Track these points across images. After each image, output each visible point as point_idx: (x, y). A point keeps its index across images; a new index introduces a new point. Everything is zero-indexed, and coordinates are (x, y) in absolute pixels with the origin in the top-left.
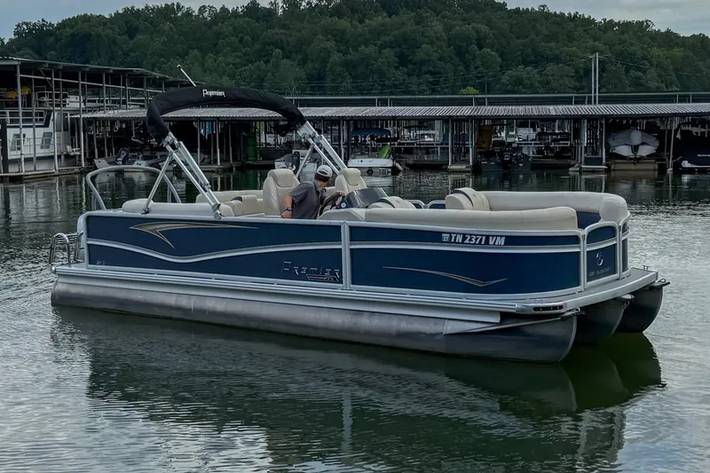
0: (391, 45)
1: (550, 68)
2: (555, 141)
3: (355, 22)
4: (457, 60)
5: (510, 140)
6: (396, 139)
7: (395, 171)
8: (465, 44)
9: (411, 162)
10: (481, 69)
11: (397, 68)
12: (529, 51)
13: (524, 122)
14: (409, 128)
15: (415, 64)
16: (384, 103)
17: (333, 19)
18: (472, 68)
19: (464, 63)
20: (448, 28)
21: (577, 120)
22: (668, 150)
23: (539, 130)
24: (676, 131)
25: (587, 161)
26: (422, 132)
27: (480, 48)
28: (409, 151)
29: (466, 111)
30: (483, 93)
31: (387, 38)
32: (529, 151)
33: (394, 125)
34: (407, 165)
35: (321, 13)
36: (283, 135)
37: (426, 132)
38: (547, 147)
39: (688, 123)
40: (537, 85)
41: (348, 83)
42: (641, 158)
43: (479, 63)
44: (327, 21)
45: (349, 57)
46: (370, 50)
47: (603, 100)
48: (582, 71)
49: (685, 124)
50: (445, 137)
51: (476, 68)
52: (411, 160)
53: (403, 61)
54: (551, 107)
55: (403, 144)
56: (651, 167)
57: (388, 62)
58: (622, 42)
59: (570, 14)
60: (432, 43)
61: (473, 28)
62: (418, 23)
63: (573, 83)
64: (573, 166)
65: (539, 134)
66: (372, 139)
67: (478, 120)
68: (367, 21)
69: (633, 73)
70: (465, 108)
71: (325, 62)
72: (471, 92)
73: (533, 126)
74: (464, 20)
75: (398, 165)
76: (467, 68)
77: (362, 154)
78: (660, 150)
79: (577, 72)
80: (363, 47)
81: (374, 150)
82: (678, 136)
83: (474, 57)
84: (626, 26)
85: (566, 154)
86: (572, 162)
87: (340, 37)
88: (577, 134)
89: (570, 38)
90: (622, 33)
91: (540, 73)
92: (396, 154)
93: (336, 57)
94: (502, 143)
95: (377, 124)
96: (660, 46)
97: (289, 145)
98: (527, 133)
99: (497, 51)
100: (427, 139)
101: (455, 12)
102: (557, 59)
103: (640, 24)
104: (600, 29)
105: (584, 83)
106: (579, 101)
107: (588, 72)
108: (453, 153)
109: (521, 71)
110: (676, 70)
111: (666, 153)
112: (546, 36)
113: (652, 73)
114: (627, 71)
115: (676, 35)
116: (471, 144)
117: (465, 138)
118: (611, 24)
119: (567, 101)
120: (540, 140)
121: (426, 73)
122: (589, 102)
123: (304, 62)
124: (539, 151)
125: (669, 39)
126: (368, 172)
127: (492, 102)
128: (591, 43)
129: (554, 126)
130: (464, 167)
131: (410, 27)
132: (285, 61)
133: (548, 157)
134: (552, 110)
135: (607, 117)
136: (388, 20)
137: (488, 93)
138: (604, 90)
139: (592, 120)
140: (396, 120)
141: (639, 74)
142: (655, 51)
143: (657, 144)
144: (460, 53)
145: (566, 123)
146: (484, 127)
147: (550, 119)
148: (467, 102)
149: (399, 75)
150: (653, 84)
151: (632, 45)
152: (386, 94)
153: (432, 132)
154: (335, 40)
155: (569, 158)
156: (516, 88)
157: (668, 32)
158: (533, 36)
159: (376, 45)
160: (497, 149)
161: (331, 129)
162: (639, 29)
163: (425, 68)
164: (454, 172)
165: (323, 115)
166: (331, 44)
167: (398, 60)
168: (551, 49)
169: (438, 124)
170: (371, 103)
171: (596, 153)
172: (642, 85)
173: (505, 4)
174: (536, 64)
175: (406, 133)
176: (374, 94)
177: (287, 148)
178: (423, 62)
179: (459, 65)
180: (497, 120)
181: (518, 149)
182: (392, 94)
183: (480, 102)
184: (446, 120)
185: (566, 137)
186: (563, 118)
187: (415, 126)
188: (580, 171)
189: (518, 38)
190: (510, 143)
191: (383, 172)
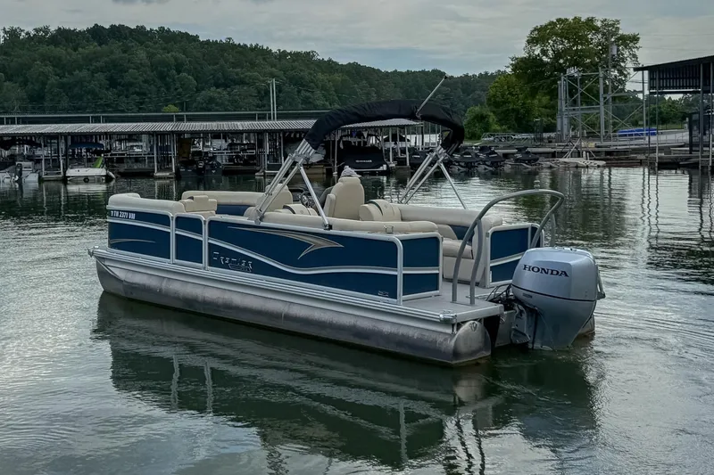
0: (101, 70)
1: (237, 90)
2: (244, 150)
3: (69, 50)
4: (159, 83)
5: (205, 150)
6: (108, 151)
7: (108, 179)
8: (166, 69)
9: (122, 170)
10: (180, 90)
11: (107, 89)
12: (220, 75)
13: (217, 135)
14: (120, 141)
15: (123, 86)
16: (97, 120)
17: (50, 47)
18: (172, 90)
19: (166, 85)
20: (150, 56)
21: (260, 133)
22: (334, 158)
23: (230, 141)
24: (339, 142)
25: (270, 167)
26: (131, 144)
27: (179, 72)
28: (120, 161)
29: (168, 127)
30: (182, 111)
31: (98, 64)
32: (222, 160)
33: (107, 138)
34: (119, 173)
35: (39, 42)
36: (7, 150)
37: (135, 144)
38: (238, 157)
39: (347, 136)
40: (226, 103)
41: (65, 103)
42: (312, 164)
43: (178, 85)
44: (44, 49)
45: (65, 80)
46: (84, 73)
47: (280, 117)
48: (263, 92)
49: (345, 136)
50: (152, 148)
51: (176, 89)
52: (123, 168)
53: (113, 83)
54: (239, 123)
55: (115, 154)
56: (320, 171)
57: (100, 85)
58: (293, 68)
59: (251, 45)
60: (138, 68)
61: (172, 56)
62: (125, 52)
63: (257, 101)
64: (258, 171)
65: (230, 145)
66: (88, 151)
67: (179, 134)
68: (80, 49)
69: (303, 93)
70: (167, 124)
71: (44, 84)
72: (172, 109)
73: (225, 138)
74: (164, 49)
75: (111, 174)
76: (168, 89)
77: (79, 164)
78: (327, 157)
79: (259, 92)
80: (77, 72)
81: (89, 160)
82: (342, 147)
83: (174, 80)
84: (297, 54)
85: (252, 161)
86: (258, 168)
87: (57, 63)
88: (261, 144)
89: (253, 65)
90: (294, 61)
91: (229, 94)
92: (108, 163)
93: (53, 80)
94: (199, 153)
95: (92, 138)
96: (323, 73)
97: (13, 157)
98: (220, 144)
99: (193, 75)
100: (137, 150)
101: (155, 43)
102: (242, 82)
103: (308, 54)
104: (276, 57)
105: (265, 102)
106: (262, 118)
107: (267, 93)
108: (158, 162)
109: (213, 92)
110: (336, 91)
111: (331, 160)
112: (233, 63)
113: (318, 93)
114: (299, 92)
115: (336, 64)
116: (173, 153)
117: (168, 148)
118: (283, 54)
119: (252, 118)
120: (231, 149)
121: (133, 94)
122: (270, 118)
123: (25, 83)
124: (231, 159)
125: (330, 66)
126: (84, 180)
127: (190, 119)
128: (269, 69)
129: (242, 138)
130: (168, 174)
131: (118, 54)
132: (7, 83)
133: (238, 164)
134: (240, 125)
135: (284, 131)
136: (99, 48)
137: (187, 111)
138: (281, 107)
139: (272, 132)
140: (108, 135)
141: (308, 94)
142: (320, 76)
143: (324, 152)
144: (162, 77)
145: (252, 135)
146: (184, 140)
147: (238, 133)
148: (169, 119)
149: (110, 95)
150: (319, 103)
151: (301, 70)
152: (98, 112)
153: (140, 144)
154: (54, 66)
155: (255, 164)
156: (209, 106)
157: (330, 60)
158: (222, 62)
159: (88, 70)
160: (197, 158)
161: (51, 143)
162: (307, 58)
163: (132, 90)
164: (160, 178)
165: (43, 131)
166: (50, 68)
167: (108, 82)
168: (237, 74)
169: (144, 137)
170: (86, 120)
171: (276, 160)
172: (310, 103)
173: (197, 36)
174: (226, 86)
175: (116, 145)
176: (89, 113)
177: (11, 161)
178: (131, 84)
179: (161, 87)
180: (195, 134)
181: (214, 158)
182: (104, 112)
183: (180, 119)
184: (151, 134)
185: (251, 146)
186: (249, 132)
187: (126, 139)
188: (264, 176)
189: (209, 65)
190: (206, 153)
191: (98, 180)
